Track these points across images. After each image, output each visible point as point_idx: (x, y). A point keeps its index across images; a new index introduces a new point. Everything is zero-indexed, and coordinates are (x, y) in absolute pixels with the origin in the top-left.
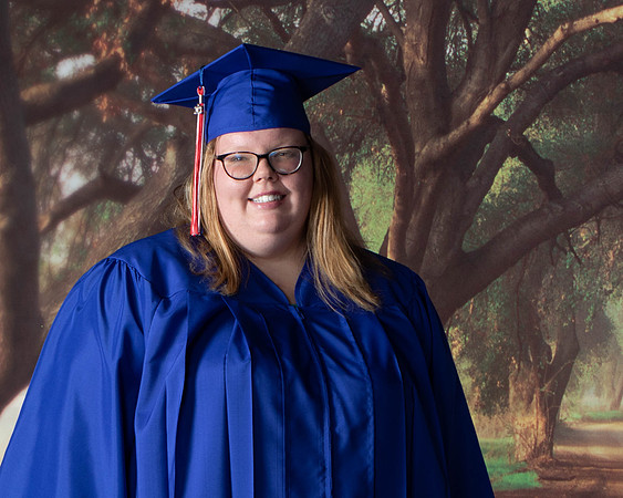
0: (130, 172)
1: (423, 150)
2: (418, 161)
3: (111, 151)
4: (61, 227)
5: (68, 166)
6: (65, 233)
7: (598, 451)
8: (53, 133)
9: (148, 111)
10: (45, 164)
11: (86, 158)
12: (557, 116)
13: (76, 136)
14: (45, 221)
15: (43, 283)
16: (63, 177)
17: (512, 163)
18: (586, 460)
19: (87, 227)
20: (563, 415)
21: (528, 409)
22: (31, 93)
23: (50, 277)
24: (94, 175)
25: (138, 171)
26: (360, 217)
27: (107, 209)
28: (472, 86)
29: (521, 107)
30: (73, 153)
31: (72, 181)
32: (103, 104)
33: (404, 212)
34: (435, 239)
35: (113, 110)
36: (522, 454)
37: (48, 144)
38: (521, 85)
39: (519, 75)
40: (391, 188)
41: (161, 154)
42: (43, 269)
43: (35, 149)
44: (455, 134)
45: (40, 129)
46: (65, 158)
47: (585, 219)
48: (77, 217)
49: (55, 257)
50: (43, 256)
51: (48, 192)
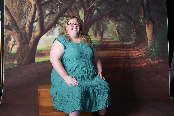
0: (54, 11)
1: (86, 9)
2: (86, 10)
3: (52, 9)
4: (46, 17)
5: (47, 11)
6: (47, 18)
7: (107, 40)
8: (45, 7)
9: (56, 4)
10: (44, 10)
11: (49, 10)
12: (100, 6)
13: (48, 7)
14: (44, 17)
15: (45, 24)
16: (46, 12)
17: (96, 10)
18: (106, 41)
19: (49, 17)
20: (103, 37)
21: (99, 36)
22: (42, 2)
23: (45, 23)
24: (50, 11)
25: (55, 11)
26: (80, 16)
27: (52, 15)
28: (91, 2)
29: (97, 5)
30: (47, 9)
31: (47, 12)
32: (51, 4)
33: (85, 16)
34: (88, 18)
35: (52, 4)
36: (99, 41)
37: (44, 8)
38: (96, 2)
39: (96, 1)
40: (83, 13)
41: (58, 9)
42: (44, 22)
43: (43, 9)
44: (90, 7)
45: (43, 6)
46: (46, 10)
47: (104, 16)
48: (48, 16)
49: (46, 21)
50: (44, 20)
51: (45, 13)
